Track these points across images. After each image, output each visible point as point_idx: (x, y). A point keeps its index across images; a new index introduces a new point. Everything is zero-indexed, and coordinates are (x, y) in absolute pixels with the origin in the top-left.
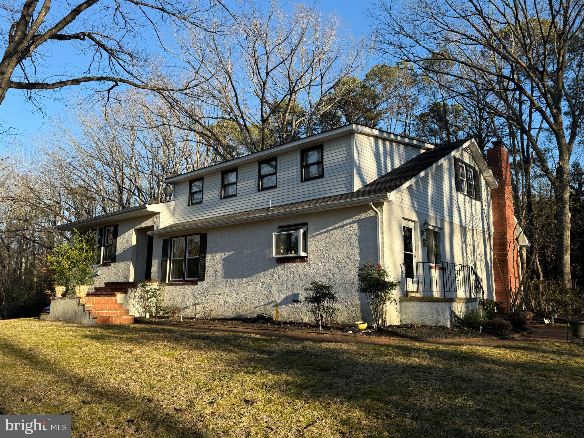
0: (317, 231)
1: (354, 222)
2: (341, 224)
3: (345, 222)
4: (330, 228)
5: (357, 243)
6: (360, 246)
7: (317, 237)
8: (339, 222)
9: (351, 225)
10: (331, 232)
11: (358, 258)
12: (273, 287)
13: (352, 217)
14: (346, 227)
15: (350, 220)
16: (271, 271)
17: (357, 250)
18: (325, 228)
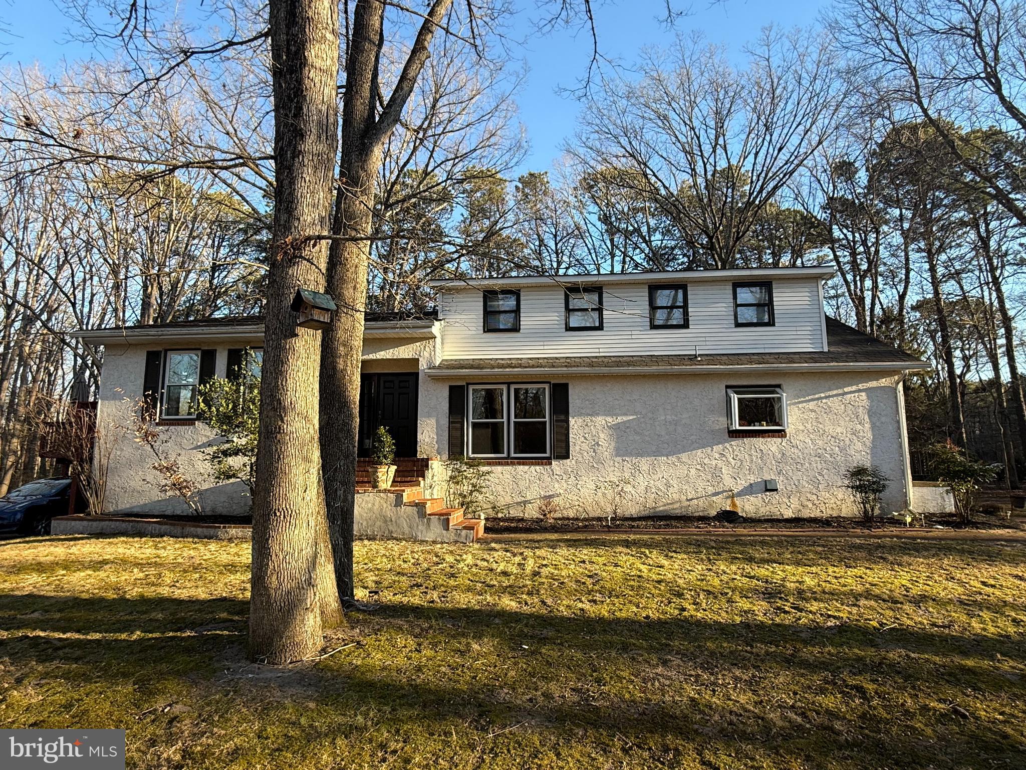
0: (799, 398)
1: (860, 391)
2: (840, 391)
3: (846, 390)
4: (823, 395)
5: (866, 417)
6: (871, 421)
7: (800, 406)
8: (837, 389)
9: (857, 394)
10: (824, 401)
11: (870, 435)
12: (723, 470)
13: (857, 385)
14: (849, 396)
15: (854, 388)
16: (718, 448)
17: (867, 426)
18: (814, 394)
